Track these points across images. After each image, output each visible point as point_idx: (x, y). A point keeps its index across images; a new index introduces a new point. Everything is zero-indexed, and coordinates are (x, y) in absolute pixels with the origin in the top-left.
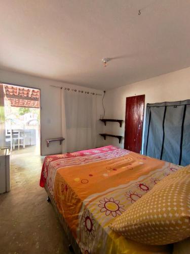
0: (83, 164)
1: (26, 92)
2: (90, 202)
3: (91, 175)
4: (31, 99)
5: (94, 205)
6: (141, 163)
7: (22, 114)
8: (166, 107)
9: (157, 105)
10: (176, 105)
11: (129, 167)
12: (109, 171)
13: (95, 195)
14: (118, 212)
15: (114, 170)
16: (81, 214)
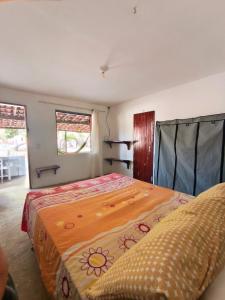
0: (74, 200)
1: (9, 110)
2: (71, 255)
3: (80, 216)
4: (17, 118)
5: (75, 259)
6: (146, 195)
7: (9, 137)
8: (177, 125)
9: (167, 124)
10: (188, 122)
11: (132, 200)
12: (105, 209)
13: (79, 246)
14: (103, 268)
15: (112, 206)
16: (59, 272)
